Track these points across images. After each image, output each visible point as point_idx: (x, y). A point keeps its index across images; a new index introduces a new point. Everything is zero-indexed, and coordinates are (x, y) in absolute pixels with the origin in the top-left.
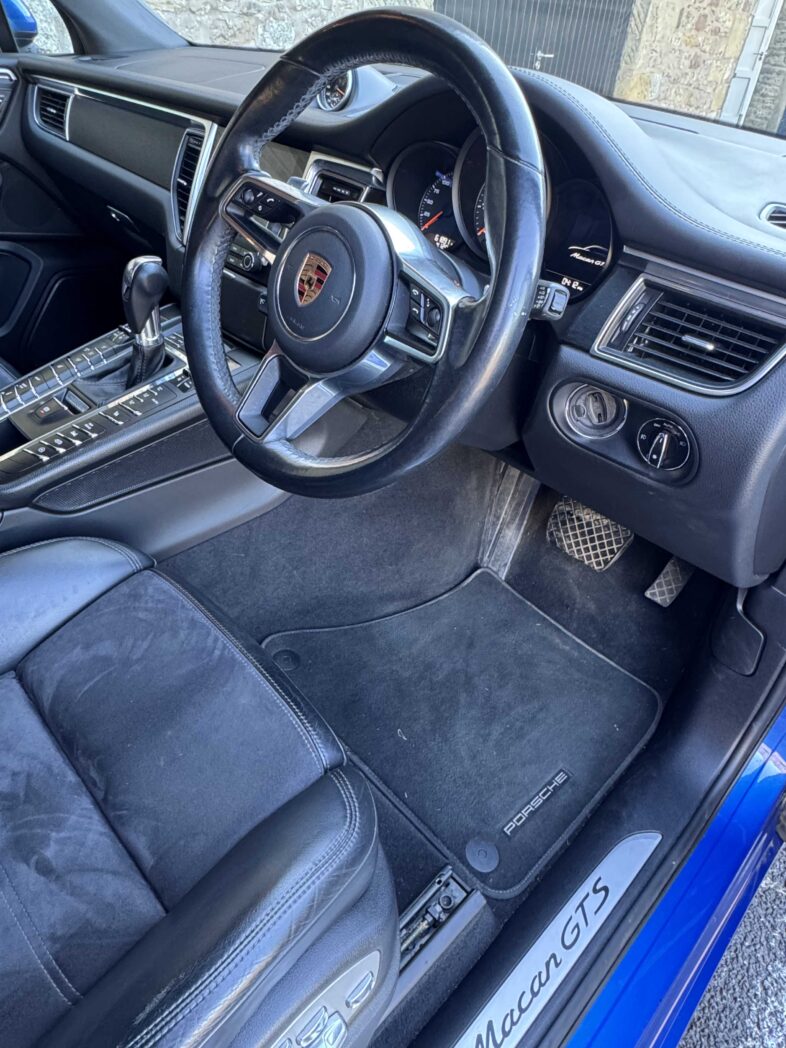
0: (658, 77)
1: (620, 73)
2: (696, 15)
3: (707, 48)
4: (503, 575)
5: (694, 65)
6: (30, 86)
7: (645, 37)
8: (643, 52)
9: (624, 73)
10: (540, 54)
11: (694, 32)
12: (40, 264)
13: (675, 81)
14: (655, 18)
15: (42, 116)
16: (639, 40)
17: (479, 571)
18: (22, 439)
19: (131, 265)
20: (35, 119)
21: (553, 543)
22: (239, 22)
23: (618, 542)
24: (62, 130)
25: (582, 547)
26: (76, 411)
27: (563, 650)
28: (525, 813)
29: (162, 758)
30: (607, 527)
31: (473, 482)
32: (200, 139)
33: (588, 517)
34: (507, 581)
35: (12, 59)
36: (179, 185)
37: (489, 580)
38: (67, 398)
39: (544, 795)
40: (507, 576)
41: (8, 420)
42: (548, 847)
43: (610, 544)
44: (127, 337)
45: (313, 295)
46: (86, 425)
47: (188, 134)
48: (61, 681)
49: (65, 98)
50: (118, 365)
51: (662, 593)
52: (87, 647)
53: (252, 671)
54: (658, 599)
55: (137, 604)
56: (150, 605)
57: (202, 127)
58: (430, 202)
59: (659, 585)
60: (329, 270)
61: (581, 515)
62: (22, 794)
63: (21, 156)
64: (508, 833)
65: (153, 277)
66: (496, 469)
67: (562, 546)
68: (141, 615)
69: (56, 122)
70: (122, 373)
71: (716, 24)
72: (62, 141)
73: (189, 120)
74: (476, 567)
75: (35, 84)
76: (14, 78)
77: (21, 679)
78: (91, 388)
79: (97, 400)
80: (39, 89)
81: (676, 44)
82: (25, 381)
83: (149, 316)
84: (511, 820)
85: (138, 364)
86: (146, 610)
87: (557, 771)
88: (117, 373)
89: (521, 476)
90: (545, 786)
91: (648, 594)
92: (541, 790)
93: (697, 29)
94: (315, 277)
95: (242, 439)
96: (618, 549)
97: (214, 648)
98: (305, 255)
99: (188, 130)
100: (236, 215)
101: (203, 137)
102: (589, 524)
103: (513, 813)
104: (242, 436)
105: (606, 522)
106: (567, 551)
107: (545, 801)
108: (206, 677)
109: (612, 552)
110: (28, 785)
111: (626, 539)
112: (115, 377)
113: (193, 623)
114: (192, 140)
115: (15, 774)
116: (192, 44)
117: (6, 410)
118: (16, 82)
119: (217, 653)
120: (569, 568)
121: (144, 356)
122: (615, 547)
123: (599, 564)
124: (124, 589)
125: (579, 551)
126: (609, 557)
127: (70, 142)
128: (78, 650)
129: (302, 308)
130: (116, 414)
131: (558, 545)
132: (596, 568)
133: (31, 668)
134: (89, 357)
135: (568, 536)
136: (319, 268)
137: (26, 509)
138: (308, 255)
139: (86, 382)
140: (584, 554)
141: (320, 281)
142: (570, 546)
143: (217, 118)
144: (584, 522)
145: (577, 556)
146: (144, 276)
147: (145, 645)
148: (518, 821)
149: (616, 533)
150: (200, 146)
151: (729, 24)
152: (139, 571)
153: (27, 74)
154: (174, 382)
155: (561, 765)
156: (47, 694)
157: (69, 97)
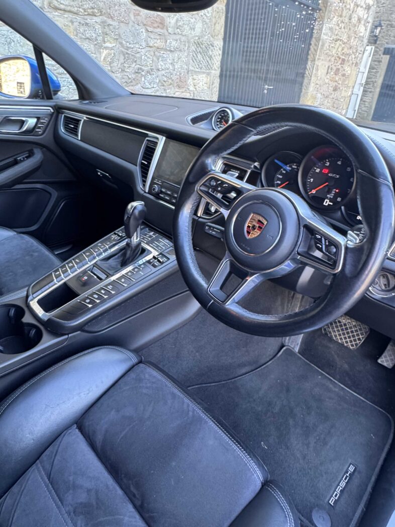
0: (319, 95)
1: (302, 94)
2: (335, 68)
3: (340, 82)
4: (297, 350)
5: (335, 90)
6: (60, 115)
7: (313, 78)
8: (312, 85)
9: (304, 94)
10: (266, 87)
11: (334, 76)
12: (55, 194)
13: (327, 97)
14: (317, 70)
15: (65, 128)
16: (310, 80)
17: (284, 348)
18: (75, 295)
19: (129, 206)
20: (62, 130)
21: (326, 334)
22: (133, 76)
23: (362, 334)
24: (77, 135)
25: (342, 337)
26: (101, 279)
27: (335, 391)
28: (338, 491)
29: (172, 480)
30: (355, 326)
31: (279, 302)
32: (156, 144)
33: (344, 321)
34: (299, 352)
35: (51, 102)
36: (142, 163)
37: (290, 352)
38: (93, 271)
39: (345, 479)
40: (299, 350)
41: (65, 284)
42: (354, 512)
43: (358, 335)
44: (119, 238)
45: (255, 234)
46: (108, 287)
47: (147, 140)
48: (107, 431)
49: (78, 121)
50: (117, 252)
51: (387, 361)
52: (118, 411)
53: (211, 424)
54: (385, 364)
55: (141, 385)
56: (149, 385)
57: (157, 138)
58: (281, 177)
59: (385, 357)
60: (265, 223)
61: (340, 320)
62: (94, 503)
63: (53, 146)
64: (332, 504)
65: (141, 212)
66: (289, 295)
67: (332, 336)
68: (145, 391)
69: (74, 131)
70: (118, 257)
71: (344, 72)
72: (76, 140)
73: (147, 134)
74: (283, 346)
75: (62, 113)
76: (52, 111)
77: (81, 428)
78: (105, 265)
79: (110, 272)
80: (65, 116)
81: (327, 81)
82: (71, 262)
83: (136, 230)
84: (332, 496)
85: (129, 252)
86: (147, 388)
87: (348, 465)
88: (116, 256)
89: (303, 297)
90: (344, 474)
91: (379, 361)
92: (343, 477)
93: (336, 74)
94: (258, 225)
95: (213, 303)
96: (363, 338)
97: (189, 411)
98: (250, 214)
99: (147, 138)
100: (205, 191)
101: (157, 143)
102: (345, 325)
103: (332, 492)
104: (212, 301)
105: (354, 323)
106: (334, 338)
107: (347, 483)
108: (187, 430)
109: (359, 339)
110: (98, 499)
111: (366, 333)
112: (116, 259)
113: (174, 396)
114: (149, 143)
115: (89, 491)
116: (132, 94)
117: (63, 278)
118: (53, 113)
119: (191, 413)
120: (332, 346)
121: (132, 249)
122: (361, 337)
123: (352, 345)
124: (132, 375)
125: (341, 339)
126: (358, 342)
127: (81, 140)
128: (113, 413)
129: (250, 240)
130: (123, 280)
131: (329, 335)
132: (351, 348)
133: (87, 423)
134: (102, 248)
135: (335, 331)
136: (259, 221)
137: (79, 332)
138: (252, 215)
139: (103, 262)
140: (344, 341)
141: (260, 228)
142: (336, 336)
143: (165, 135)
144: (342, 324)
145: (340, 341)
146: (136, 212)
147: (150, 409)
148: (336, 496)
149: (360, 330)
150: (156, 147)
151: (349, 72)
152: (137, 364)
153: (59, 109)
154: (149, 262)
155: (350, 461)
156: (99, 439)
157: (81, 120)
